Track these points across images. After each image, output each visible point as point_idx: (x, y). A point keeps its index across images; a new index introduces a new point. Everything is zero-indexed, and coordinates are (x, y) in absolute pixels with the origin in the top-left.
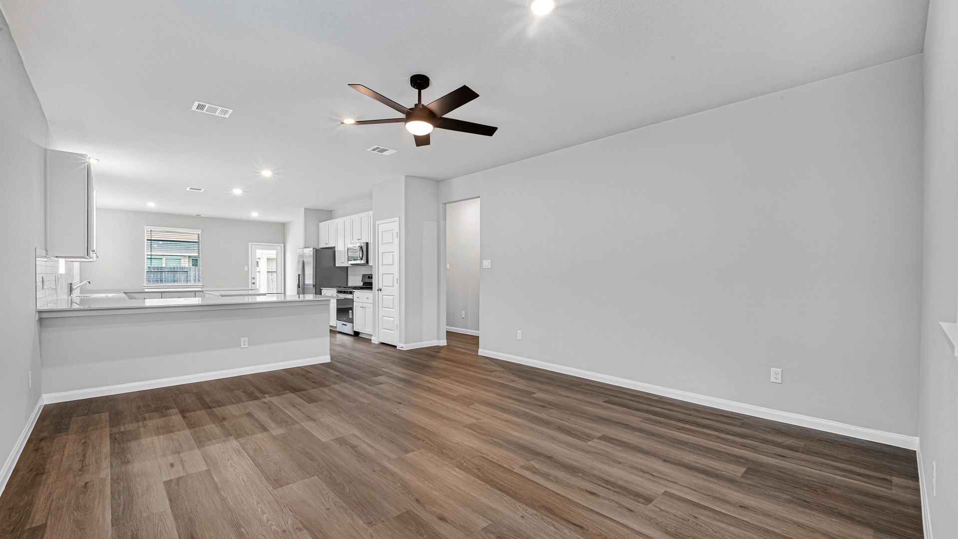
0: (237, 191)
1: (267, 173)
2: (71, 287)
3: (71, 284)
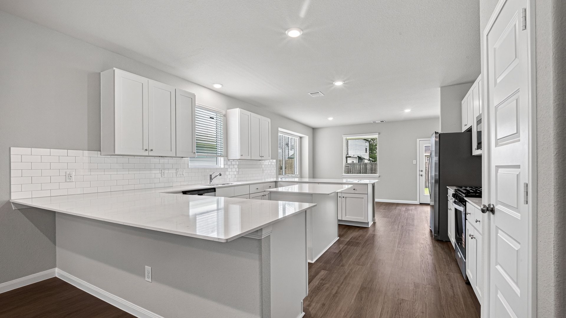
0: (339, 84)
2: (211, 178)
3: (211, 175)
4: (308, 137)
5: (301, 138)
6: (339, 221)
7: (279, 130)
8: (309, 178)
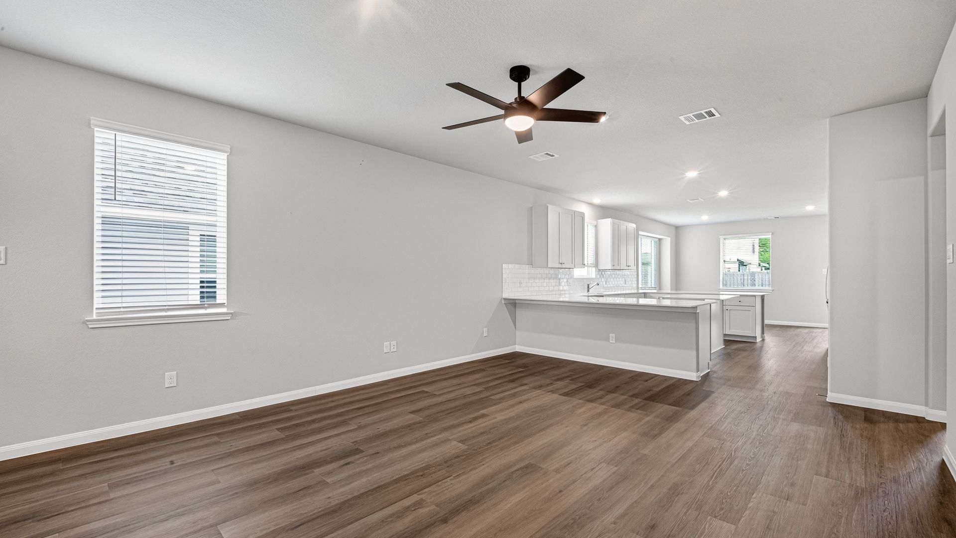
0: (723, 193)
1: (692, 174)
2: (588, 287)
3: (589, 285)
4: (670, 238)
5: (660, 240)
6: (725, 335)
7: (640, 233)
8: (671, 290)
